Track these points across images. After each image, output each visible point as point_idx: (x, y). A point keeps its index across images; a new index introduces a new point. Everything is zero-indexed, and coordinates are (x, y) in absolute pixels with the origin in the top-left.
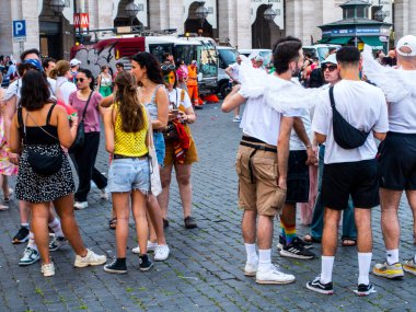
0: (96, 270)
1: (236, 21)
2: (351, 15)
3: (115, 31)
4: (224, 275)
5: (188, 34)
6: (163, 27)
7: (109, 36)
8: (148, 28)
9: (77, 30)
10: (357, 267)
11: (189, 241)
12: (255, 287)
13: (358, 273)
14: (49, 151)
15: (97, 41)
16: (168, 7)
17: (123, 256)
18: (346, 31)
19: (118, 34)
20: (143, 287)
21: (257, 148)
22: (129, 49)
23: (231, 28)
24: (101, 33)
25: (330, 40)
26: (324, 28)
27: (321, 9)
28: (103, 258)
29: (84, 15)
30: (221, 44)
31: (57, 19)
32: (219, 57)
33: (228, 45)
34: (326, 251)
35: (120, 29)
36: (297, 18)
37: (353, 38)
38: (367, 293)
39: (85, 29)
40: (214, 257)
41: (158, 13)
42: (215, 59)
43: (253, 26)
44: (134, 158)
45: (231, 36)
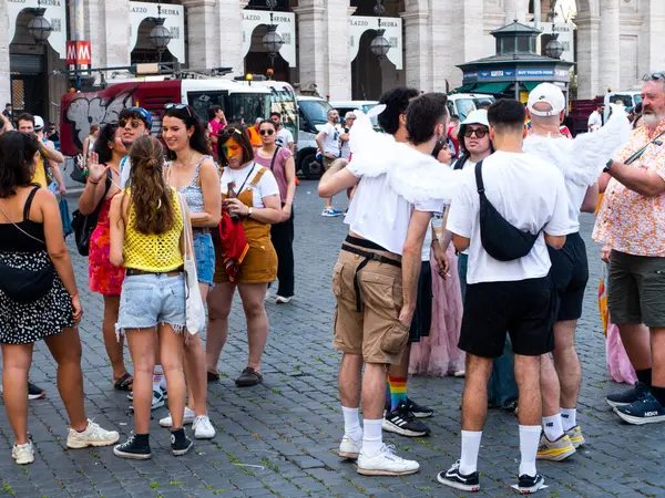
0: (101, 453)
1: (326, 57)
2: (509, 48)
3: (133, 71)
4: (306, 462)
5: (249, 76)
6: (210, 65)
7: (124, 78)
8: (187, 65)
9: (72, 67)
10: (517, 447)
11: (249, 406)
12: (356, 480)
13: (519, 457)
14: (31, 262)
15: (103, 86)
16: (218, 32)
17: (144, 431)
18: (501, 73)
19: (137, 75)
20: (177, 480)
21: (369, 257)
22: (156, 99)
23: (318, 67)
24: (110, 73)
25: (475, 87)
26: (467, 68)
27: (462, 37)
28: (113, 435)
29: (84, 43)
30: (303, 93)
31: (39, 50)
32: (300, 112)
33: (313, 93)
34: (468, 422)
35: (141, 68)
36: (423, 53)
37: (512, 84)
38: (532, 489)
39: (85, 67)
40: (291, 432)
41: (202, 41)
42: (293, 116)
43: (353, 63)
44: (158, 274)
45: (319, 80)
